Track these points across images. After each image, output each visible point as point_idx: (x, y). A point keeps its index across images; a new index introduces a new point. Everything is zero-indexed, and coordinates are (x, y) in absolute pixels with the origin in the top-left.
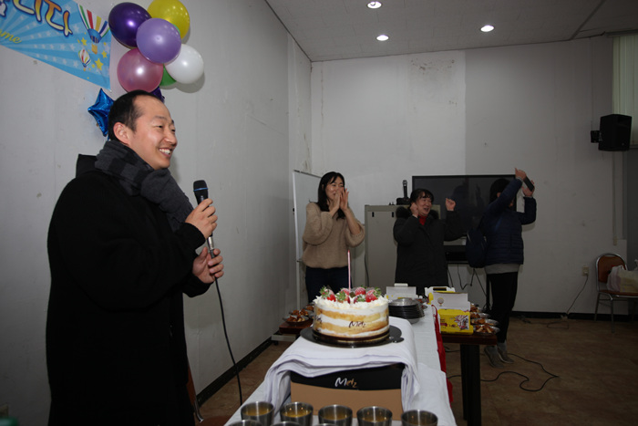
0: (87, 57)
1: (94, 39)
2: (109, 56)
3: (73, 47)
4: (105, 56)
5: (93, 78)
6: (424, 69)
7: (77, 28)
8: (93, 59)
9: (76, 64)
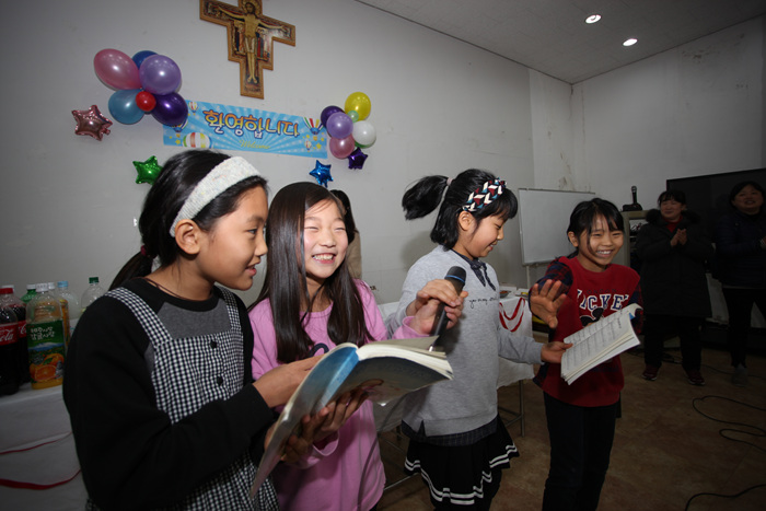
0: (309, 144)
1: (314, 133)
2: (325, 140)
3: (300, 142)
4: (322, 140)
5: (314, 155)
6: (699, 57)
7: (302, 131)
8: (314, 144)
9: (303, 150)
